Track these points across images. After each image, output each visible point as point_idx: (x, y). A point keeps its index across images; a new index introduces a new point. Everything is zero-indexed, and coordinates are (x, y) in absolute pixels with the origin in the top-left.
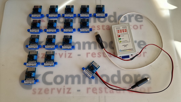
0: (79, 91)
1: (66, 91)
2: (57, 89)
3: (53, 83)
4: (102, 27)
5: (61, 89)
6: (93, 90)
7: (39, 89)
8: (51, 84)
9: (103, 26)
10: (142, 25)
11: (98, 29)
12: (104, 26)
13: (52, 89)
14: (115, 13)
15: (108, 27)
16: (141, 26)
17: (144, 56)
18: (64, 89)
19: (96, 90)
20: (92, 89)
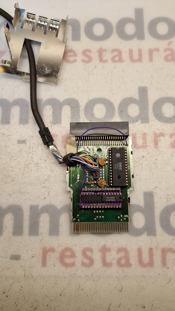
4: (97, 54)
9: (101, 52)
11: (86, 59)
12: (105, 50)
14: (139, 12)
15: (116, 53)
19: (73, 255)
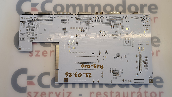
0: (80, 95)
1: (66, 95)
2: (56, 93)
3: (51, 86)
5: (60, 93)
6: (97, 95)
7: (34, 92)
8: (47, 87)
10: (157, 18)
13: (50, 93)
16: (155, 18)
17: (157, 55)
18: (64, 93)
20: (95, 93)
